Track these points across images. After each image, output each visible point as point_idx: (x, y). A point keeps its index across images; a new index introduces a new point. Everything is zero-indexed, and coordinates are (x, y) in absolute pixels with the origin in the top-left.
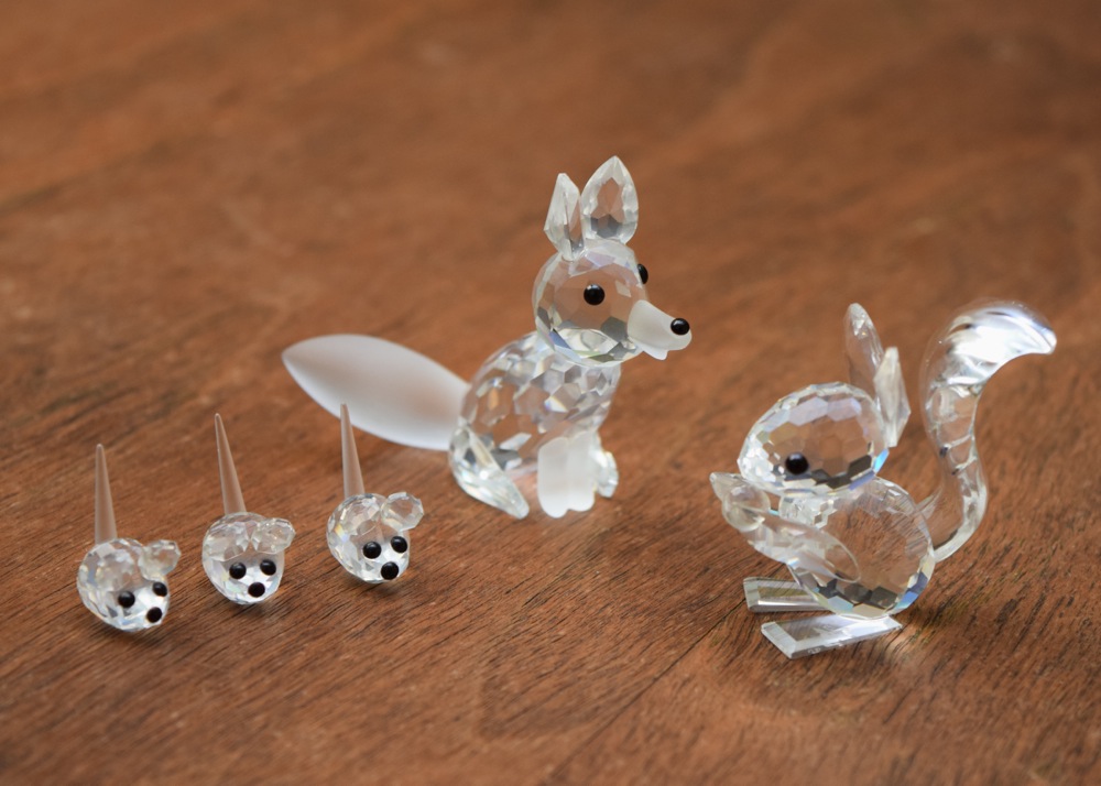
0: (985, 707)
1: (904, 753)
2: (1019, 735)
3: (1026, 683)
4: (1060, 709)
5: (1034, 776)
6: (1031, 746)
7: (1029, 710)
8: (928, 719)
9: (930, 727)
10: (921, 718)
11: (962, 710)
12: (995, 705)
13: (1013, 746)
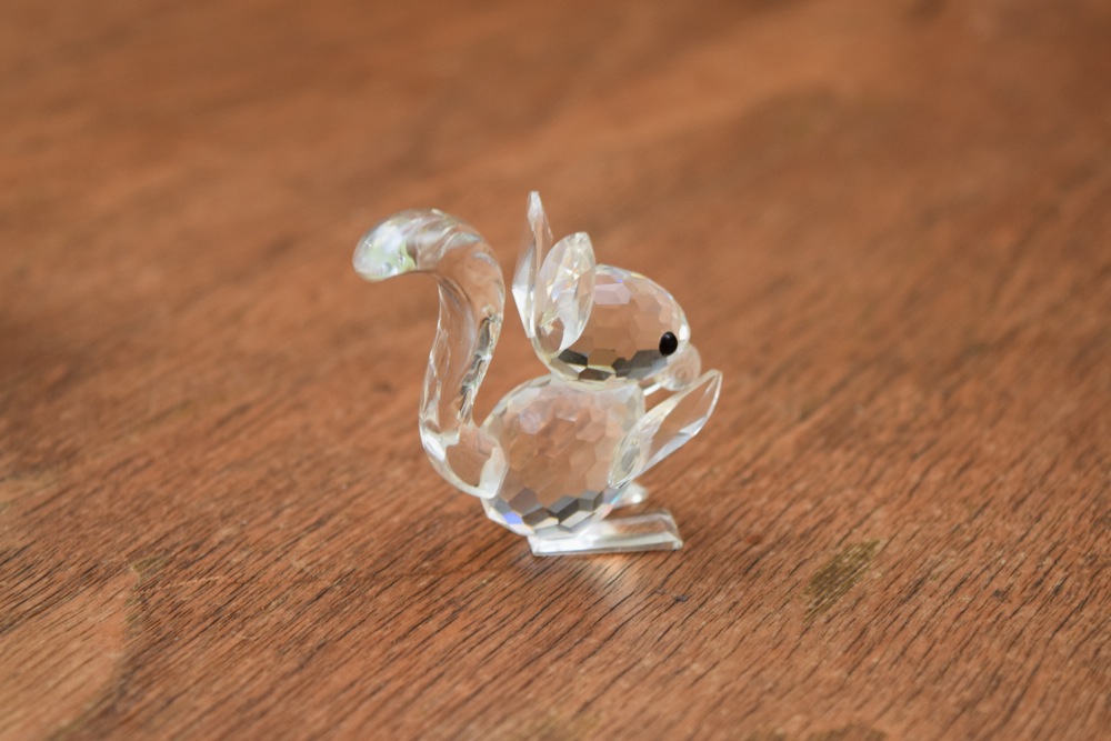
0: (137, 503)
1: (20, 545)
2: (150, 529)
3: (197, 482)
4: (212, 506)
5: (132, 569)
6: (153, 541)
7: (181, 506)
8: (71, 513)
9: (67, 519)
10: (65, 511)
11: (111, 506)
12: (149, 502)
13: (136, 539)
